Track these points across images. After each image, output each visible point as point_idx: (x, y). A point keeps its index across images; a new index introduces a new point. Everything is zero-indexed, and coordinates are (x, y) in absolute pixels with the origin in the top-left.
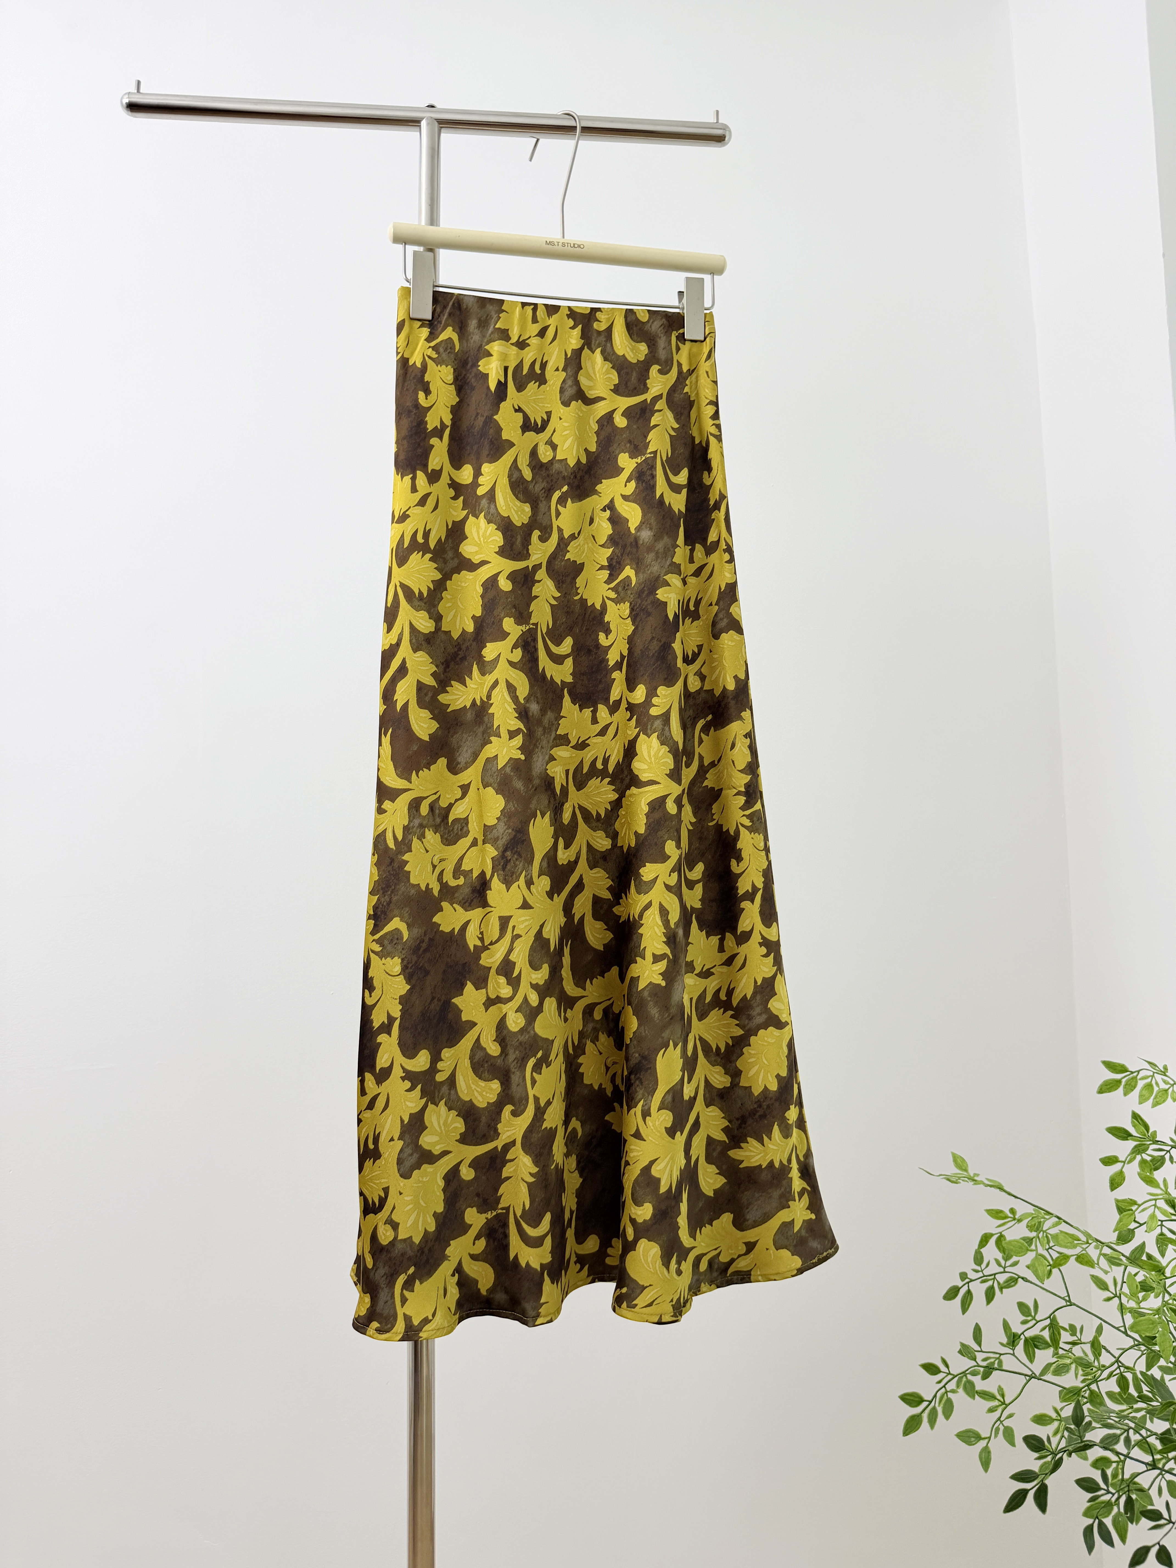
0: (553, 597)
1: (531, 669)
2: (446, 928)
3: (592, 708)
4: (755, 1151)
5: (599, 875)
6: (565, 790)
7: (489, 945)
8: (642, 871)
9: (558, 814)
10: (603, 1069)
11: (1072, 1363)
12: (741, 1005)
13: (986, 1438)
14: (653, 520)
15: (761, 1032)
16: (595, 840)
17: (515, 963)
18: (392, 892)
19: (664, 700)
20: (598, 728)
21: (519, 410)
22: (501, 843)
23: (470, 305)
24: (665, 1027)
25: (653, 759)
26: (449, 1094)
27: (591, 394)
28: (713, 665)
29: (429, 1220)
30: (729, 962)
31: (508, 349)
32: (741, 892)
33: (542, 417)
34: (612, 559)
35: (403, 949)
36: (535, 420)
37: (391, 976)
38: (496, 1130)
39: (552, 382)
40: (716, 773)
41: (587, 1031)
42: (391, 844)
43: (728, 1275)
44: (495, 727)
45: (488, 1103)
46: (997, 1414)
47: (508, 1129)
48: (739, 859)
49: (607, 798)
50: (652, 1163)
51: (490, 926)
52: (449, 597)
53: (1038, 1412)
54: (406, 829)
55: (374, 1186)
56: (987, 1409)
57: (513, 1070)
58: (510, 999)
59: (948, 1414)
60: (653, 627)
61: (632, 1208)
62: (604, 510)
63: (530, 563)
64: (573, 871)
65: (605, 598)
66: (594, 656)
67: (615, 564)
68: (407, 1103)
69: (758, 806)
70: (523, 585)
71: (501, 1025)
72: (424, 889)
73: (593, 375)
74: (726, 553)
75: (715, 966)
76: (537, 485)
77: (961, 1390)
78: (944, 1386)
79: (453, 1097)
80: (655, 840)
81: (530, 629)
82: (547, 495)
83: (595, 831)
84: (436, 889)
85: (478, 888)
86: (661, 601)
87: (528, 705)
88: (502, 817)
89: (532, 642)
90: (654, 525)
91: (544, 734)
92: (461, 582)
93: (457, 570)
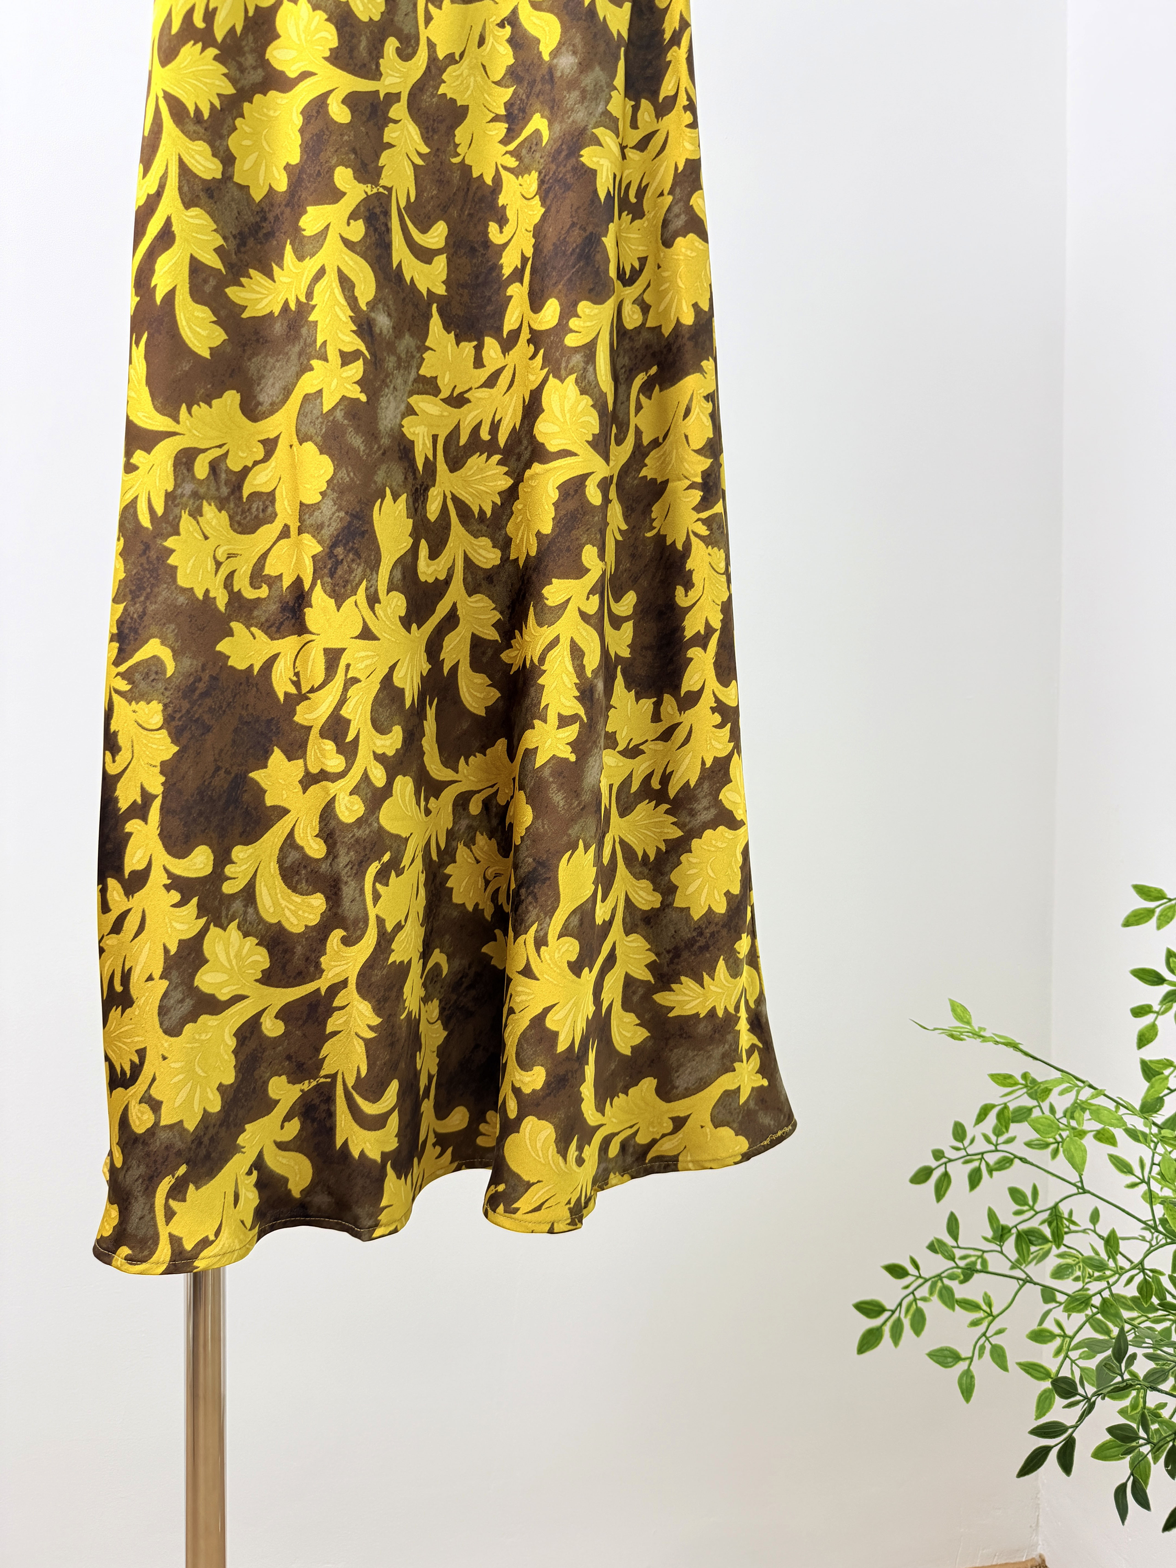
0: (418, 152)
1: (378, 259)
2: (238, 662)
3: (476, 341)
4: (691, 994)
5: (481, 605)
6: (431, 466)
7: (309, 692)
8: (546, 591)
9: (420, 502)
10: (481, 883)
12: (680, 795)
13: (968, 1358)
14: (578, 40)
15: (708, 833)
16: (476, 552)
17: (348, 722)
18: (147, 598)
19: (588, 324)
20: (483, 374)
22: (327, 532)
24: (573, 820)
25: (568, 416)
26: (245, 913)
28: (663, 288)
29: (211, 1096)
30: (667, 735)
32: (689, 634)
34: (512, 104)
35: (166, 689)
37: (147, 730)
38: (318, 965)
40: (660, 457)
41: (459, 830)
42: (145, 521)
43: (647, 1162)
44: (319, 344)
45: (306, 926)
46: (982, 1328)
47: (337, 963)
48: (688, 585)
49: (496, 485)
50: (547, 1010)
51: (310, 664)
52: (247, 129)
54: (170, 497)
55: (124, 1047)
56: (968, 1322)
57: (345, 879)
58: (342, 775)
59: (918, 1327)
60: (574, 208)
61: (516, 1073)
62: (501, 25)
63: (380, 87)
64: (441, 595)
65: (500, 165)
66: (480, 259)
67: (516, 112)
68: (175, 924)
69: (718, 508)
70: (368, 120)
71: (328, 813)
72: (201, 597)
74: (688, 112)
75: (646, 741)
77: (935, 1298)
78: (913, 1293)
79: (251, 916)
80: (567, 544)
81: (378, 193)
83: (476, 537)
84: (221, 600)
85: (291, 604)
86: (588, 168)
87: (373, 315)
88: (329, 491)
89: (382, 217)
90: (580, 47)
91: (398, 367)
92: (268, 109)
93: (262, 89)
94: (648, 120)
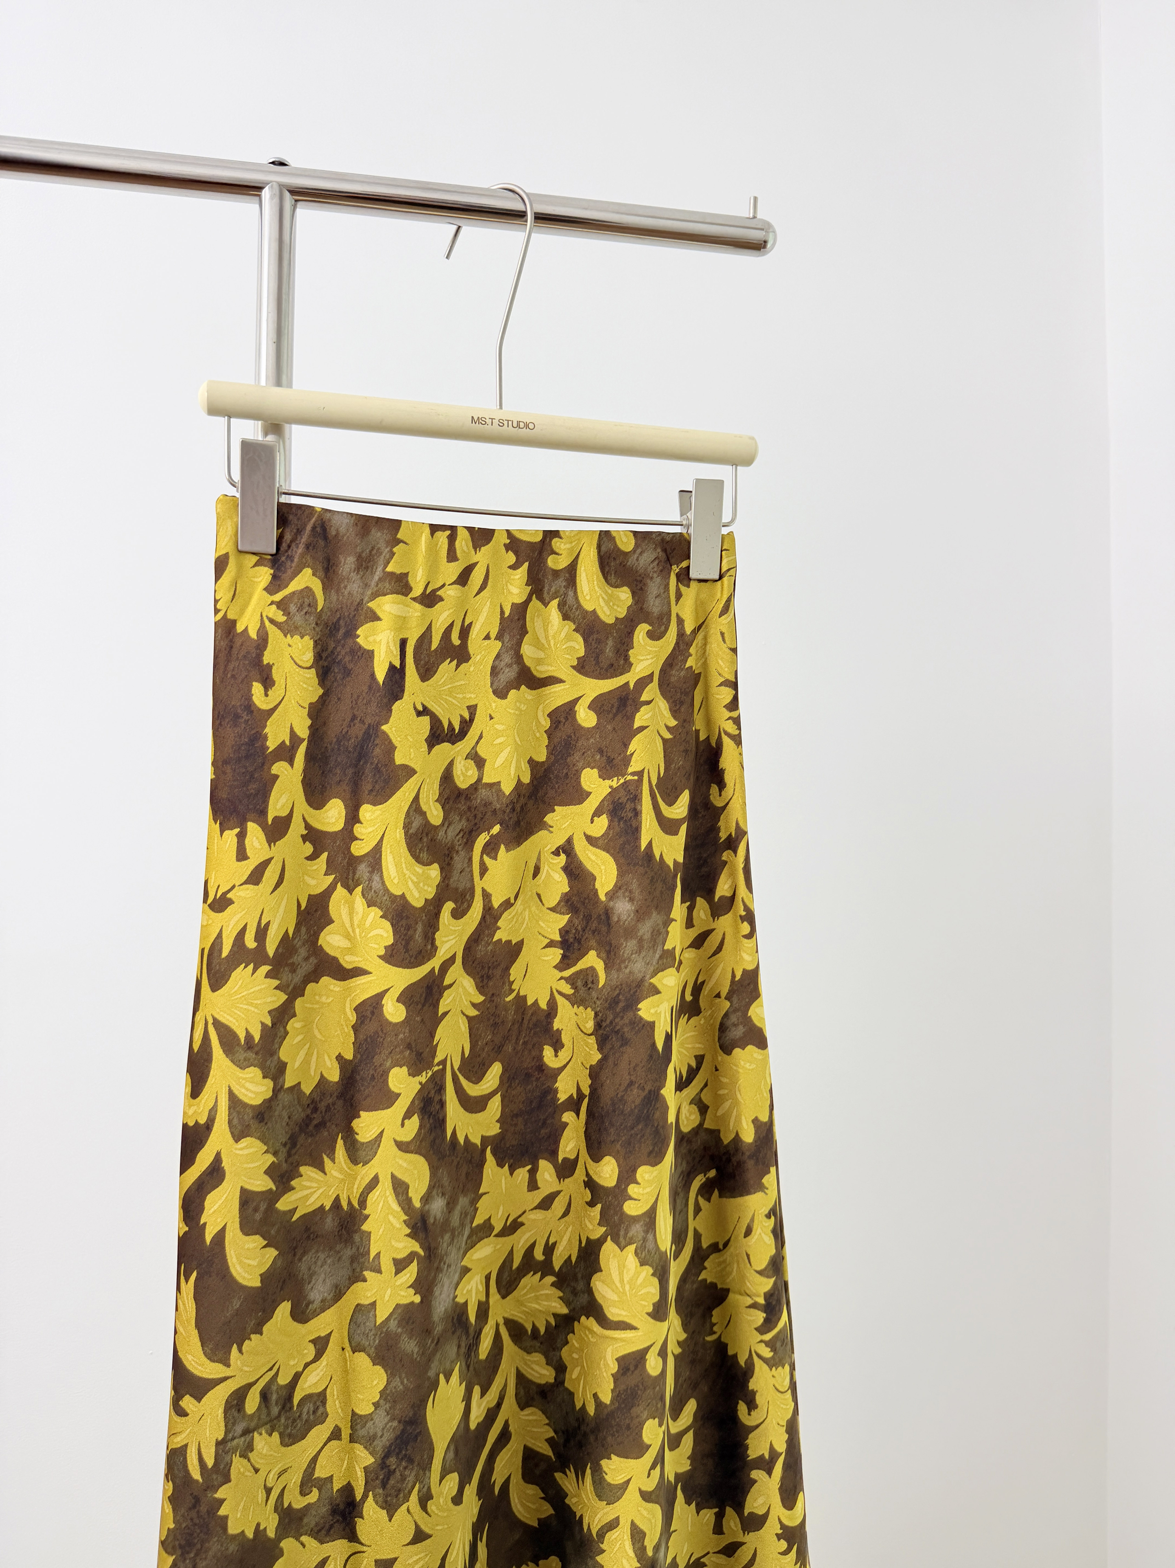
0: (473, 1005)
1: (432, 1142)
3: (530, 1168)
5: (533, 1417)
6: (483, 1309)
8: (606, 1467)
9: (473, 1355)
14: (634, 887)
18: (197, 1554)
19: (646, 1191)
20: (538, 1197)
21: (423, 711)
22: (380, 1443)
23: (342, 530)
25: (627, 1283)
27: (541, 671)
28: (721, 1097)
30: (729, 1551)
31: (407, 609)
32: (752, 1454)
33: (461, 716)
34: (568, 933)
36: (449, 723)
39: (478, 657)
40: (720, 1263)
42: (195, 1472)
44: (371, 1255)
48: (752, 1405)
49: (551, 1309)
52: (298, 1028)
54: (220, 1445)
62: (556, 853)
63: (436, 962)
64: (494, 1421)
65: (555, 993)
66: (535, 1084)
67: (571, 941)
70: (424, 1003)
72: (251, 1536)
73: (544, 641)
74: (745, 923)
75: (709, 1554)
76: (451, 828)
80: (627, 1417)
81: (433, 1074)
82: (467, 842)
83: (529, 1353)
84: (272, 1526)
85: (342, 1510)
86: (647, 1021)
87: (427, 1207)
88: (382, 1402)
89: (437, 1097)
90: (637, 894)
91: (452, 1241)
92: (320, 996)
93: (314, 976)
94: (704, 919)
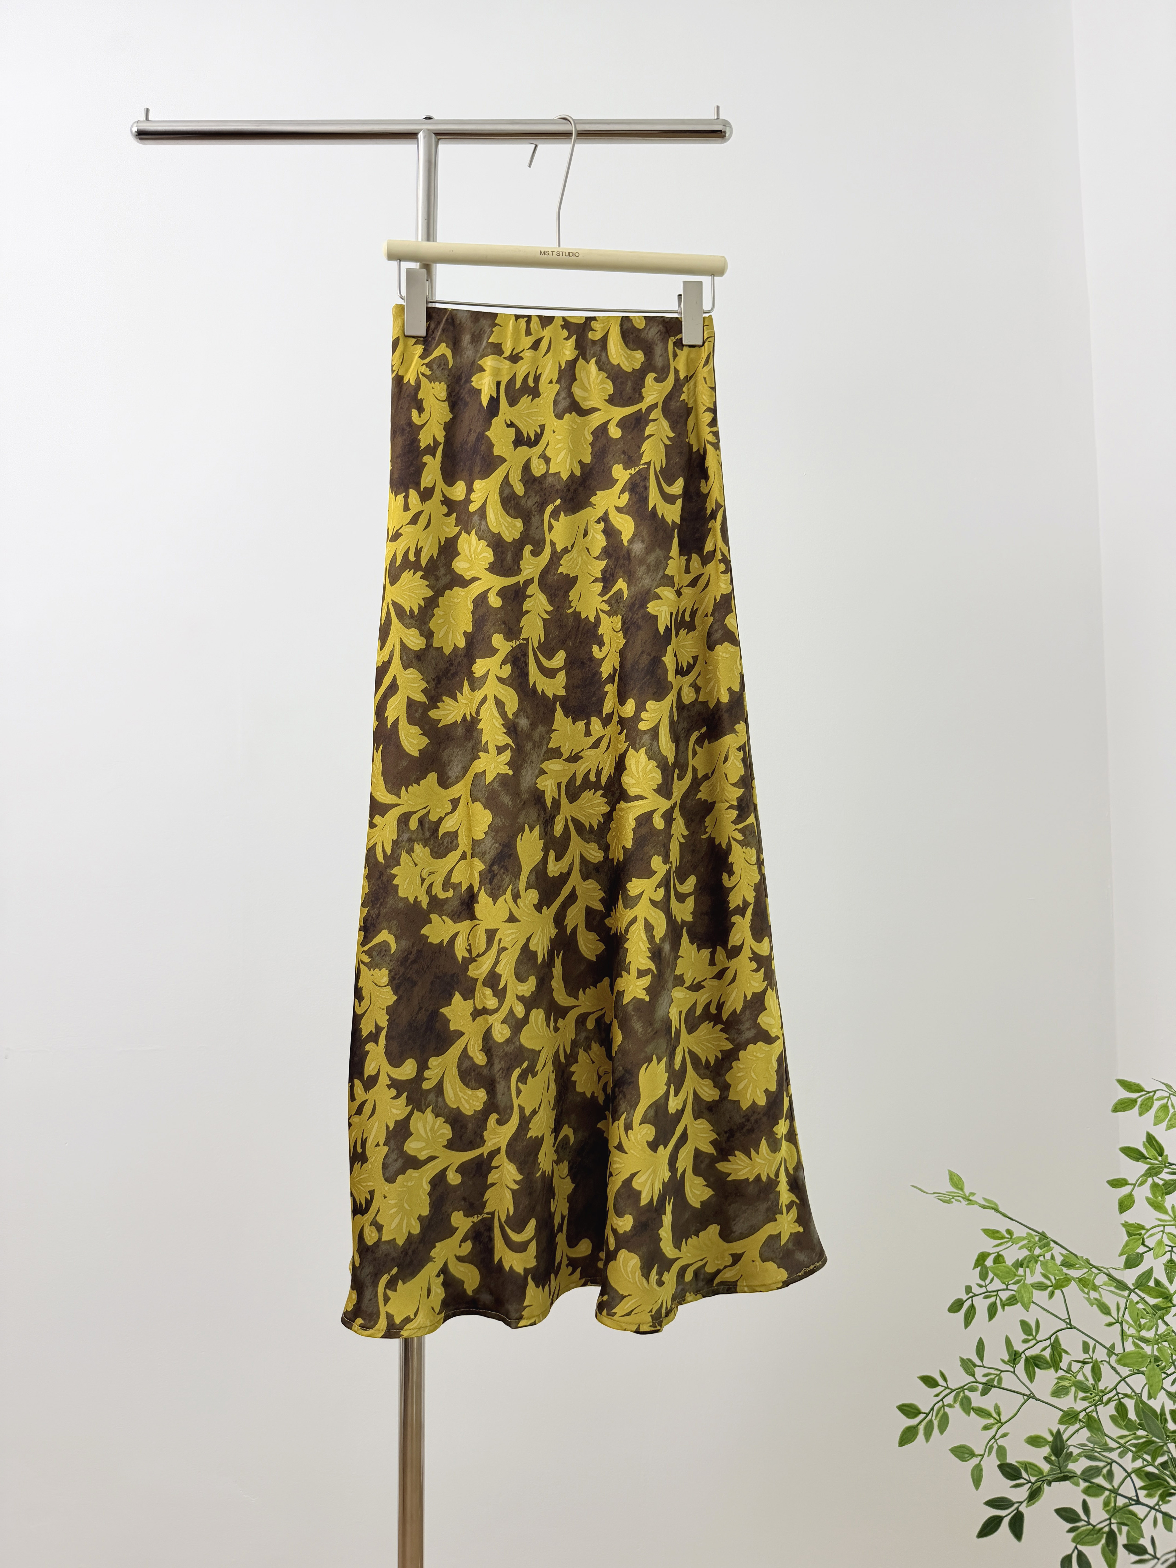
0: (546, 611)
1: (520, 684)
2: (434, 940)
3: (586, 721)
4: (742, 1164)
5: (592, 886)
6: (556, 803)
7: (476, 957)
8: (629, 886)
9: (549, 827)
10: (595, 1078)
11: (1071, 1386)
12: (730, 1019)
13: (980, 1455)
14: (645, 533)
15: (750, 1047)
16: (588, 852)
17: (500, 976)
18: (381, 904)
19: (653, 715)
20: (591, 740)
21: (511, 425)
22: (488, 857)
23: (463, 320)
24: (648, 1042)
25: (641, 774)
26: (437, 1101)
27: (586, 405)
28: (708, 677)
29: (414, 1223)
30: (720, 975)
31: (501, 364)
32: (732, 906)
33: (535, 431)
34: (606, 571)
35: (390, 961)
36: (528, 434)
37: (379, 986)
38: (482, 1137)
39: (546, 394)
40: (709, 787)
41: (580, 1039)
42: (380, 858)
43: (714, 1285)
44: (483, 743)
45: (475, 1110)
46: (992, 1432)
47: (493, 1137)
48: (731, 873)
49: (599, 810)
50: (633, 1175)
51: (477, 938)
52: (441, 613)
53: (1033, 1433)
54: (395, 843)
55: (362, 1188)
56: (982, 1426)
57: (498, 1080)
58: (496, 1010)
59: (942, 1429)
60: (643, 641)
61: (614, 1219)
62: (598, 522)
63: (521, 579)
64: (565, 883)
65: (599, 610)
66: (588, 668)
67: (608, 576)
68: (393, 1110)
69: (751, 819)
70: (513, 601)
71: (487, 1035)
72: (412, 902)
73: (587, 386)
74: (723, 563)
75: (706, 979)
76: (530, 499)
77: (957, 1405)
78: (942, 1400)
79: (440, 1104)
80: (642, 856)
81: (520, 644)
82: (541, 509)
83: (588, 842)
84: (424, 902)
85: (467, 901)
86: (652, 615)
87: (517, 720)
88: (489, 831)
89: (522, 658)
90: (646, 538)
91: (534, 748)
92: (453, 598)
93: (450, 586)
94: (697, 567)
